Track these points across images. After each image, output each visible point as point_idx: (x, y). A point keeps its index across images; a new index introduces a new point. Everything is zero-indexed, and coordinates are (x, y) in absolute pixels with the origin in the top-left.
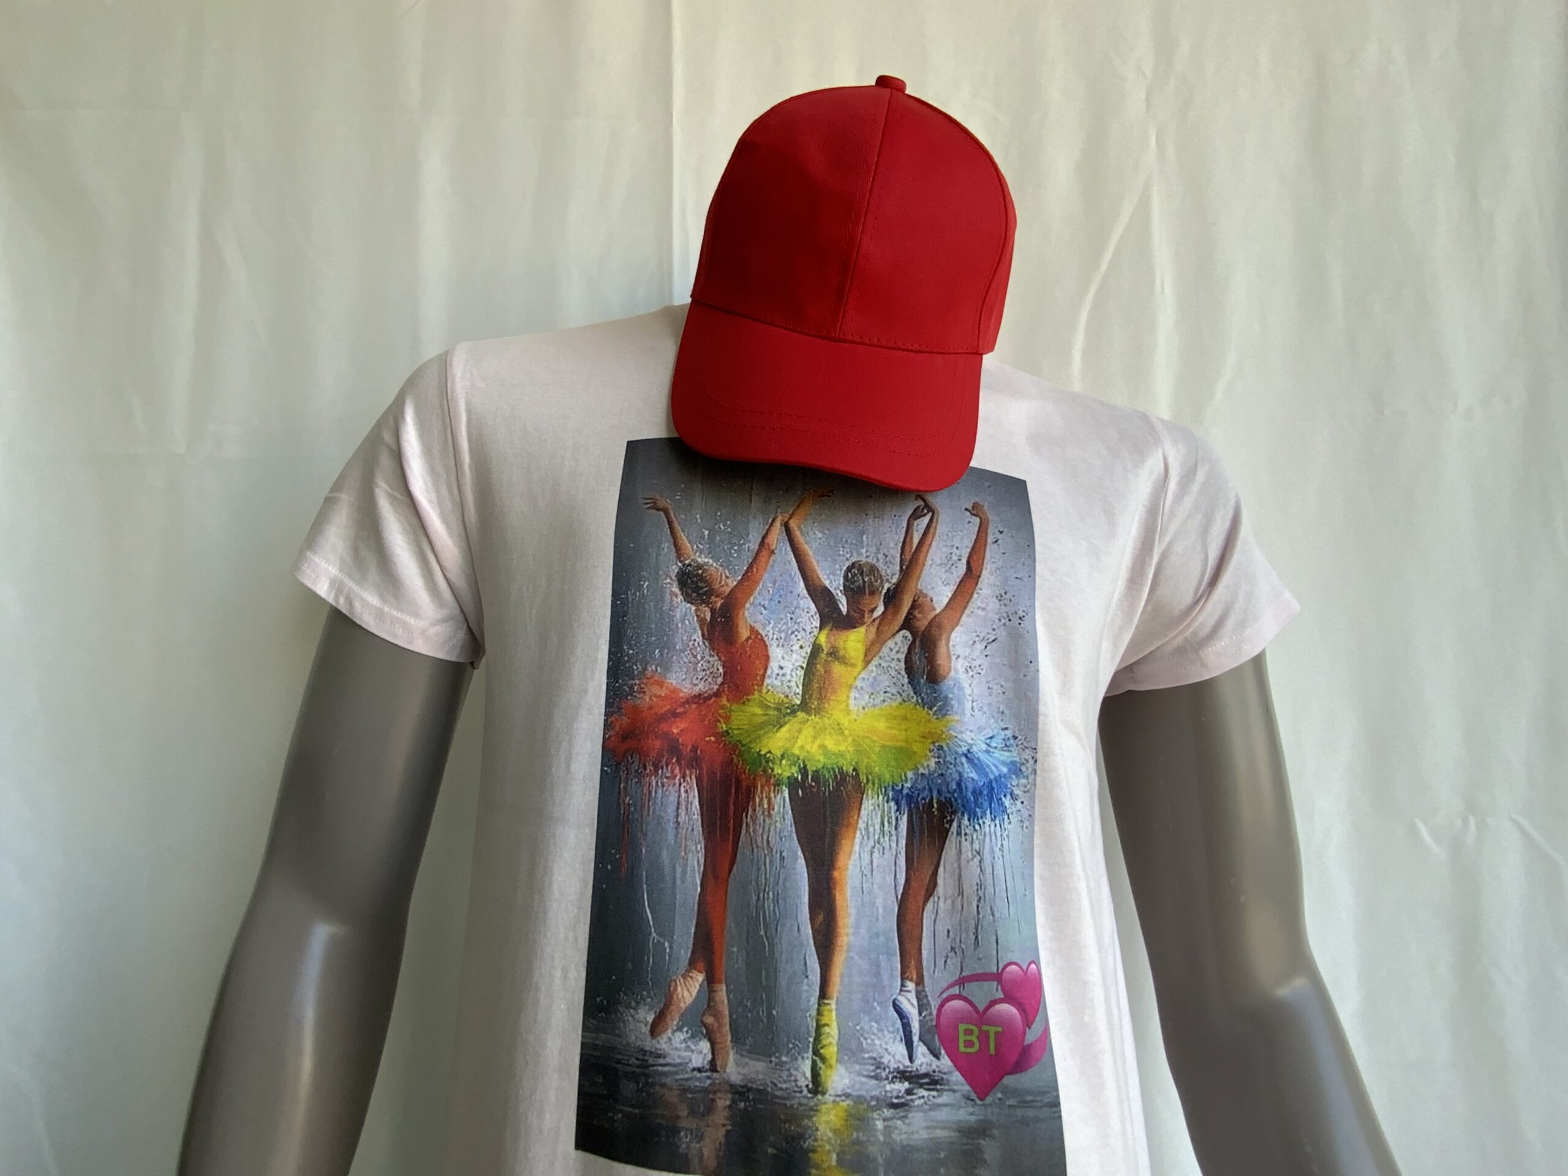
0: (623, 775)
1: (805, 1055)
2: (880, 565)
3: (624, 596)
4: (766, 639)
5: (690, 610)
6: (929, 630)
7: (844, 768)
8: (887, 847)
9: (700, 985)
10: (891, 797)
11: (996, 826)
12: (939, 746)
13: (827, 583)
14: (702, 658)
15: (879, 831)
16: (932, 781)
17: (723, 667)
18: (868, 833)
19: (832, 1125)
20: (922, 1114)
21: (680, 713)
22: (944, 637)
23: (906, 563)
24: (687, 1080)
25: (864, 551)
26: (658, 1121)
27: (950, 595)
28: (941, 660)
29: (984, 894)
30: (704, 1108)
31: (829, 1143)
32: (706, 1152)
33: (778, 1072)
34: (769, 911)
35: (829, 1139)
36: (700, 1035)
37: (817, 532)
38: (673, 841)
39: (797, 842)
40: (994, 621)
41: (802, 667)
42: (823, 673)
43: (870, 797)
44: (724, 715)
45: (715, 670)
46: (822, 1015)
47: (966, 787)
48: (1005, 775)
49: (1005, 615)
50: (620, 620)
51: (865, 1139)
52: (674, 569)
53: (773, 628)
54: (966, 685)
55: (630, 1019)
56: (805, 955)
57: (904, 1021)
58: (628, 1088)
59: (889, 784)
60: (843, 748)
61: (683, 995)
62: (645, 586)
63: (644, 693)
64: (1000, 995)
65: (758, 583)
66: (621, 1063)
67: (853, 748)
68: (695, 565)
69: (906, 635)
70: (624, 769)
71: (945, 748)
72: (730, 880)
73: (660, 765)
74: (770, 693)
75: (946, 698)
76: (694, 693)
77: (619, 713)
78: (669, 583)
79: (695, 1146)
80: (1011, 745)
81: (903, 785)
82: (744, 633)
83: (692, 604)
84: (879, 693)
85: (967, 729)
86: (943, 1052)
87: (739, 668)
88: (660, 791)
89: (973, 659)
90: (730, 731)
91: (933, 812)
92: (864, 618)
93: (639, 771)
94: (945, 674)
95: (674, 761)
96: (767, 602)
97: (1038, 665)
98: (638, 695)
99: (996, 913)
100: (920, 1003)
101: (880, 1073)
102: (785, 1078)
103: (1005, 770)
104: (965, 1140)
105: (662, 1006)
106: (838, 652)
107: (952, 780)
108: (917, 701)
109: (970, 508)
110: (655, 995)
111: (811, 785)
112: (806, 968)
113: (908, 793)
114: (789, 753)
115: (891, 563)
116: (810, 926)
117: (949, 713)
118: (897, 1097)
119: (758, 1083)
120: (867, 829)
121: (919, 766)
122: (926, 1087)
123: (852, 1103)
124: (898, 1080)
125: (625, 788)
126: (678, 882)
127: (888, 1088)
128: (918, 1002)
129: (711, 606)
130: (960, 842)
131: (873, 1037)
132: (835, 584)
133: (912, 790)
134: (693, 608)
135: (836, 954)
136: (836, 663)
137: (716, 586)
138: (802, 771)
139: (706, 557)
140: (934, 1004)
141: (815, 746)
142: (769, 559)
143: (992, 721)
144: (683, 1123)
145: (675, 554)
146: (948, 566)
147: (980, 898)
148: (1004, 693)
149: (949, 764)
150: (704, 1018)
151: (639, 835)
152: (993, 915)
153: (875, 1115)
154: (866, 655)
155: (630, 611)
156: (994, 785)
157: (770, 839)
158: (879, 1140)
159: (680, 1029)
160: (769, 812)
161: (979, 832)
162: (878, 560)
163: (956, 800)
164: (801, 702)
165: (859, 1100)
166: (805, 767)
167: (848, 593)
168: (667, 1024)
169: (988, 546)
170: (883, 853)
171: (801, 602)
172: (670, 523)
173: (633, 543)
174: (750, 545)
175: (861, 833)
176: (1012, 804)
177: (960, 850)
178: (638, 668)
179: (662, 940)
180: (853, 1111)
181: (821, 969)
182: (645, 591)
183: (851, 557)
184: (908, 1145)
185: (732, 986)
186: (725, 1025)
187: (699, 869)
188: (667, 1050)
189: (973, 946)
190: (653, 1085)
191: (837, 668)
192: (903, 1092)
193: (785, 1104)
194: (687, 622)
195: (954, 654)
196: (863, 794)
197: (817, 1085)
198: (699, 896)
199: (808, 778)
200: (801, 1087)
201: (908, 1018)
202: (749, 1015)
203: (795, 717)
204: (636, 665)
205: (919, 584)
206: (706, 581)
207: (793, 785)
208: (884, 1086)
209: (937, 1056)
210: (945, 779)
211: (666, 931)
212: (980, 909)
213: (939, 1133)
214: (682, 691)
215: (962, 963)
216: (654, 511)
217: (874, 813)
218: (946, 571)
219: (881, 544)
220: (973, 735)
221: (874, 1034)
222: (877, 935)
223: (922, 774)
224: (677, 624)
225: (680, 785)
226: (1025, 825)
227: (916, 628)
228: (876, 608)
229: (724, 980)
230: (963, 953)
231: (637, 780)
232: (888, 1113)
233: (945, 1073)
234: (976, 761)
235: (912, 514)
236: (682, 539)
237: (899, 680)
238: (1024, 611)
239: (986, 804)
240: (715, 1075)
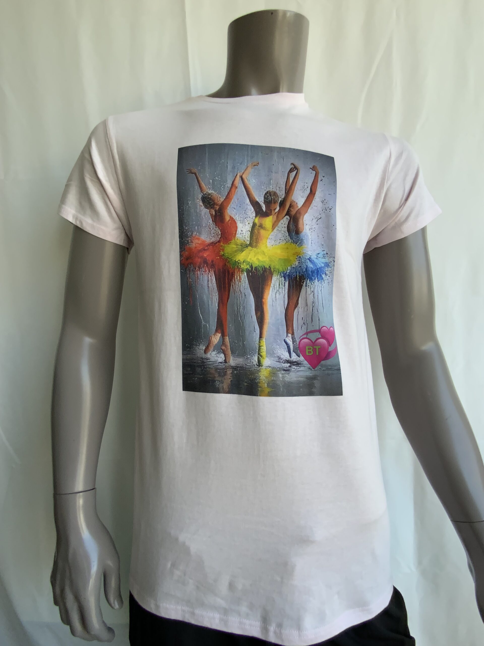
0: (188, 272)
1: (255, 355)
2: (278, 192)
3: (182, 208)
4: (236, 220)
5: (207, 211)
6: (296, 215)
7: (266, 266)
8: (281, 292)
9: (220, 337)
10: (282, 276)
11: (319, 283)
12: (299, 257)
13: (258, 200)
14: (213, 229)
15: (278, 287)
16: (297, 269)
17: (221, 231)
18: (274, 288)
19: (265, 375)
20: (294, 373)
21: (206, 249)
22: (301, 217)
23: (287, 190)
24: (217, 366)
25: (271, 186)
26: (209, 378)
27: (304, 202)
28: (300, 225)
29: (315, 305)
30: (223, 374)
31: (264, 381)
32: (225, 387)
33: (247, 361)
34: (241, 312)
35: (264, 379)
36: (221, 352)
37: (253, 180)
38: (207, 293)
39: (250, 290)
40: (320, 211)
41: (249, 231)
42: (257, 233)
43: (275, 276)
44: (222, 249)
45: (218, 233)
46: (260, 343)
47: (309, 270)
48: (323, 267)
49: (325, 209)
50: (182, 217)
51: (276, 379)
52: (200, 196)
53: (238, 216)
54: (309, 235)
55: (197, 349)
56: (254, 325)
57: (288, 346)
58: (199, 370)
59: (282, 272)
60: (265, 259)
61: (214, 340)
62: (190, 203)
63: (193, 242)
64: (320, 336)
65: (232, 199)
66: (195, 363)
67: (268, 260)
68: (208, 194)
69: (287, 218)
70: (188, 270)
71: (302, 257)
72: (228, 304)
73: (201, 267)
74: (238, 240)
75: (302, 239)
76: (211, 242)
77: (184, 251)
78: (199, 201)
79: (221, 385)
80: (326, 256)
81: (286, 272)
82: (227, 219)
83: (208, 209)
84: (277, 240)
85: (310, 250)
86: (301, 355)
87: (226, 231)
88: (201, 276)
89: (312, 225)
90: (225, 254)
91: (297, 280)
92: (272, 212)
93: (194, 270)
94: (302, 231)
95: (205, 266)
96: (235, 207)
97: (336, 227)
98: (191, 244)
99: (319, 311)
100: (293, 340)
101: (280, 360)
102: (249, 362)
103: (323, 265)
104: (308, 381)
105: (207, 344)
106: (262, 225)
107: (304, 268)
108: (292, 241)
109: (312, 168)
110: (205, 341)
111: (254, 272)
112: (255, 329)
113: (288, 275)
114: (246, 260)
115: (282, 191)
116: (255, 316)
117: (303, 245)
118: (286, 368)
119: (240, 365)
120: (274, 286)
121: (292, 264)
122: (296, 365)
123: (271, 369)
124: (286, 363)
125: (189, 276)
126: (210, 306)
127: (283, 365)
128: (292, 340)
129: (215, 209)
130: (306, 289)
131: (277, 350)
132: (261, 200)
133: (290, 273)
134: (208, 210)
135: (265, 324)
136: (262, 230)
137: (216, 201)
138: (251, 267)
139: (211, 191)
140: (298, 341)
141: (255, 258)
142: (235, 190)
143: (319, 248)
144: (217, 379)
145: (200, 190)
146: (303, 190)
147: (313, 306)
148: (323, 238)
149: (303, 263)
150: (221, 347)
151: (195, 291)
152: (318, 311)
153: (279, 373)
154: (273, 226)
155: (185, 213)
156: (319, 270)
157: (241, 289)
158: (280, 380)
159: (214, 351)
160: (240, 280)
161: (313, 285)
162: (277, 189)
163: (305, 274)
164: (249, 244)
165: (273, 368)
166: (252, 265)
167: (266, 203)
168: (209, 349)
169: (318, 182)
170: (280, 294)
171: (248, 207)
172: (197, 178)
173: (184, 187)
174: (228, 185)
175: (272, 288)
176: (325, 277)
177: (307, 291)
178: (190, 234)
179: (206, 324)
180: (272, 371)
181: (260, 329)
182: (190, 205)
183: (266, 189)
184: (290, 382)
185: (230, 337)
186: (229, 349)
187: (217, 301)
188: (210, 358)
189: (311, 322)
190: (206, 368)
191: (262, 232)
192: (288, 366)
193: (250, 370)
194: (206, 216)
195: (305, 224)
196: (272, 275)
197: (259, 364)
198: (218, 310)
199: (253, 269)
200: (254, 364)
201: (289, 345)
202: (237, 345)
203: (247, 248)
204: (189, 233)
205: (292, 197)
206: (212, 200)
207: (248, 271)
208: (282, 364)
209: (299, 356)
210: (301, 268)
211: (208, 321)
212: (313, 310)
213: (300, 379)
214: (207, 242)
215: (307, 327)
216: (191, 174)
217: (276, 281)
218: (302, 192)
219: (278, 183)
220: (311, 252)
221: (278, 349)
222: (278, 320)
223: (293, 267)
224: (203, 217)
225: (208, 274)
226: (330, 284)
227: (291, 214)
228: (276, 208)
229: (227, 336)
230: (307, 324)
231: (193, 273)
232: (283, 372)
233: (302, 361)
234: (312, 261)
235: (289, 171)
236: (202, 184)
237: (285, 235)
238: (331, 207)
239: (316, 276)
240: (226, 364)
